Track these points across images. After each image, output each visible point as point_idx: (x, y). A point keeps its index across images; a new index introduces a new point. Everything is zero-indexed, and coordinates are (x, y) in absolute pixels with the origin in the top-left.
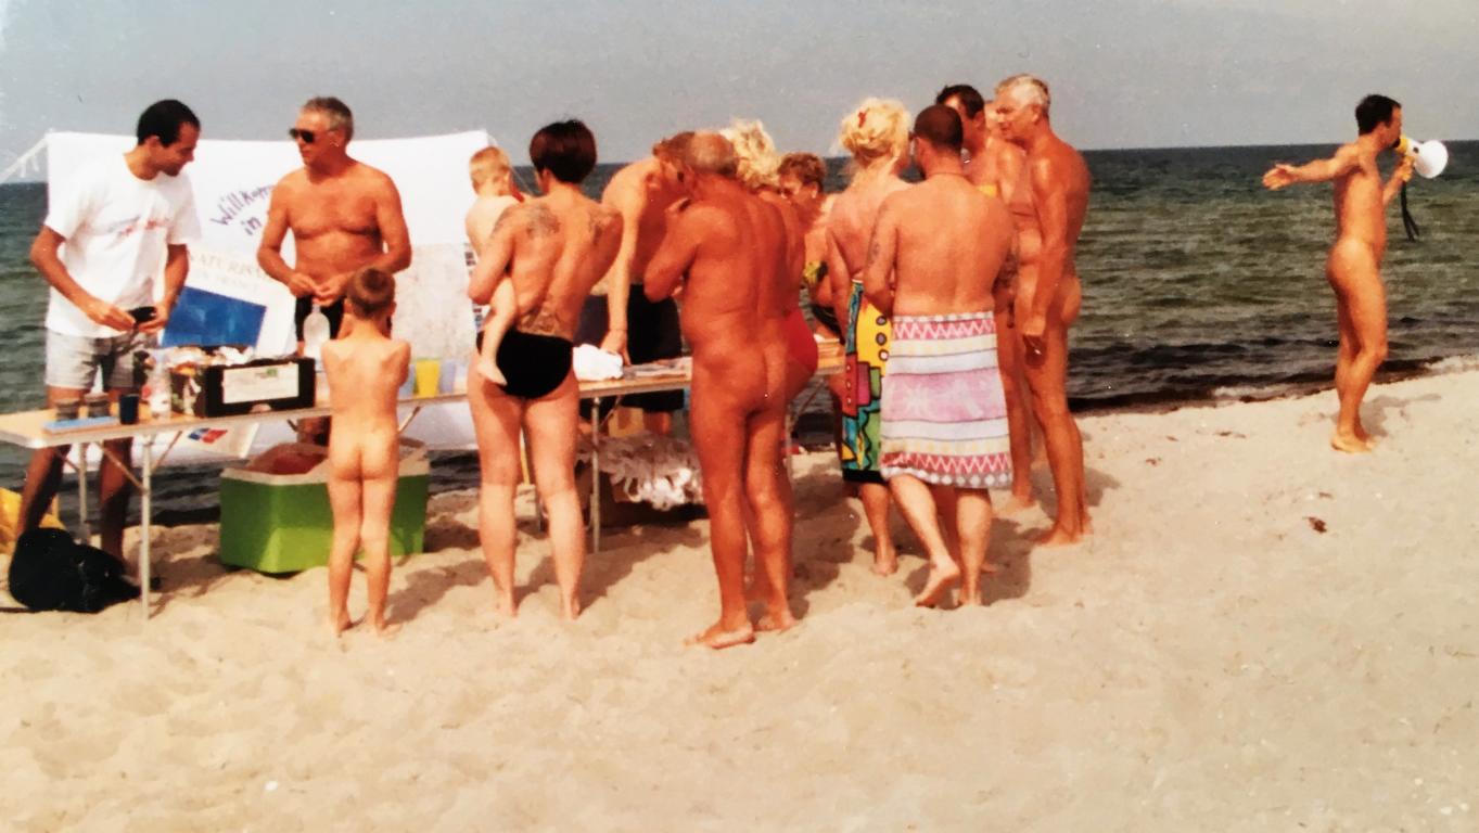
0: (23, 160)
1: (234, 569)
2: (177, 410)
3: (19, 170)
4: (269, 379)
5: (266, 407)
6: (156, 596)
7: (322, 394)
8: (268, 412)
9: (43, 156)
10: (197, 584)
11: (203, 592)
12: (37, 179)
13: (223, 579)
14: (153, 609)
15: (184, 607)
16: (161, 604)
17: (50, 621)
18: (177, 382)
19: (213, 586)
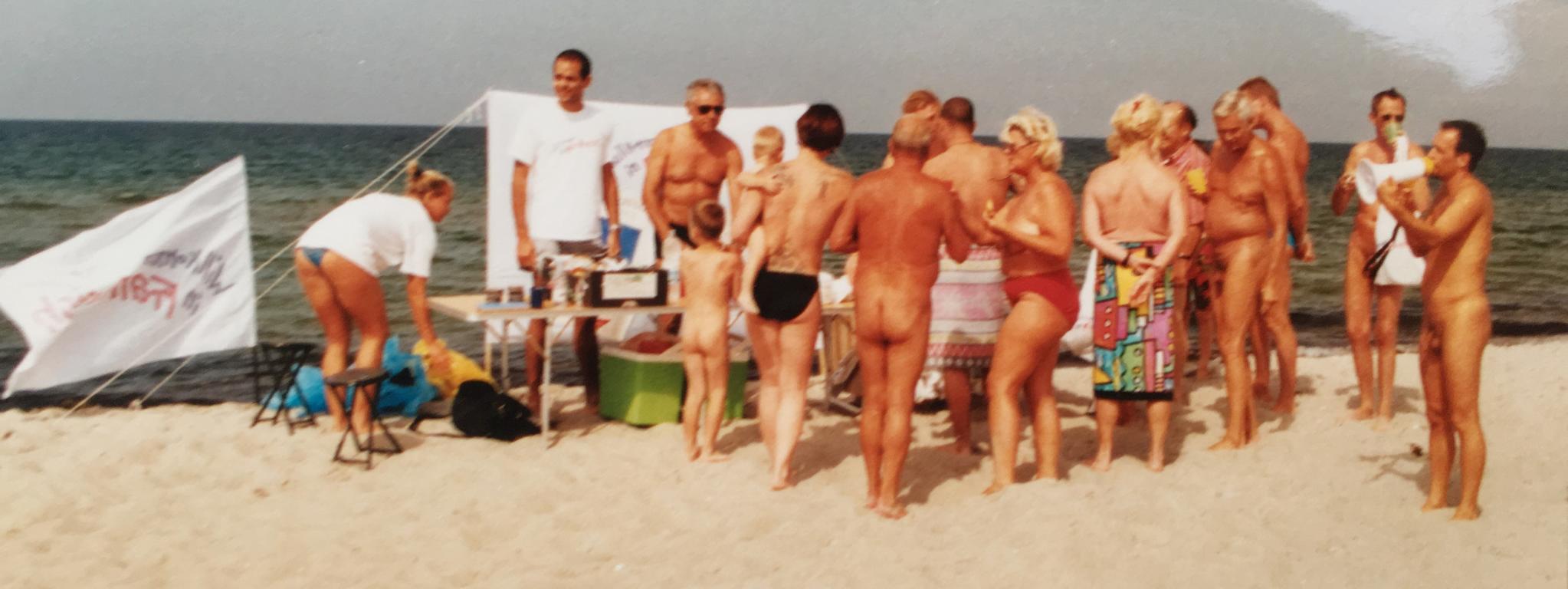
0: (469, 110)
1: (608, 419)
2: (571, 300)
3: (466, 118)
4: (635, 283)
5: (632, 304)
6: (553, 434)
7: (674, 296)
8: (633, 308)
9: (484, 107)
10: (582, 428)
11: (585, 434)
12: (480, 124)
13: (599, 427)
14: (551, 443)
15: (573, 443)
16: (556, 440)
17: (479, 446)
18: (572, 280)
19: (594, 430)
